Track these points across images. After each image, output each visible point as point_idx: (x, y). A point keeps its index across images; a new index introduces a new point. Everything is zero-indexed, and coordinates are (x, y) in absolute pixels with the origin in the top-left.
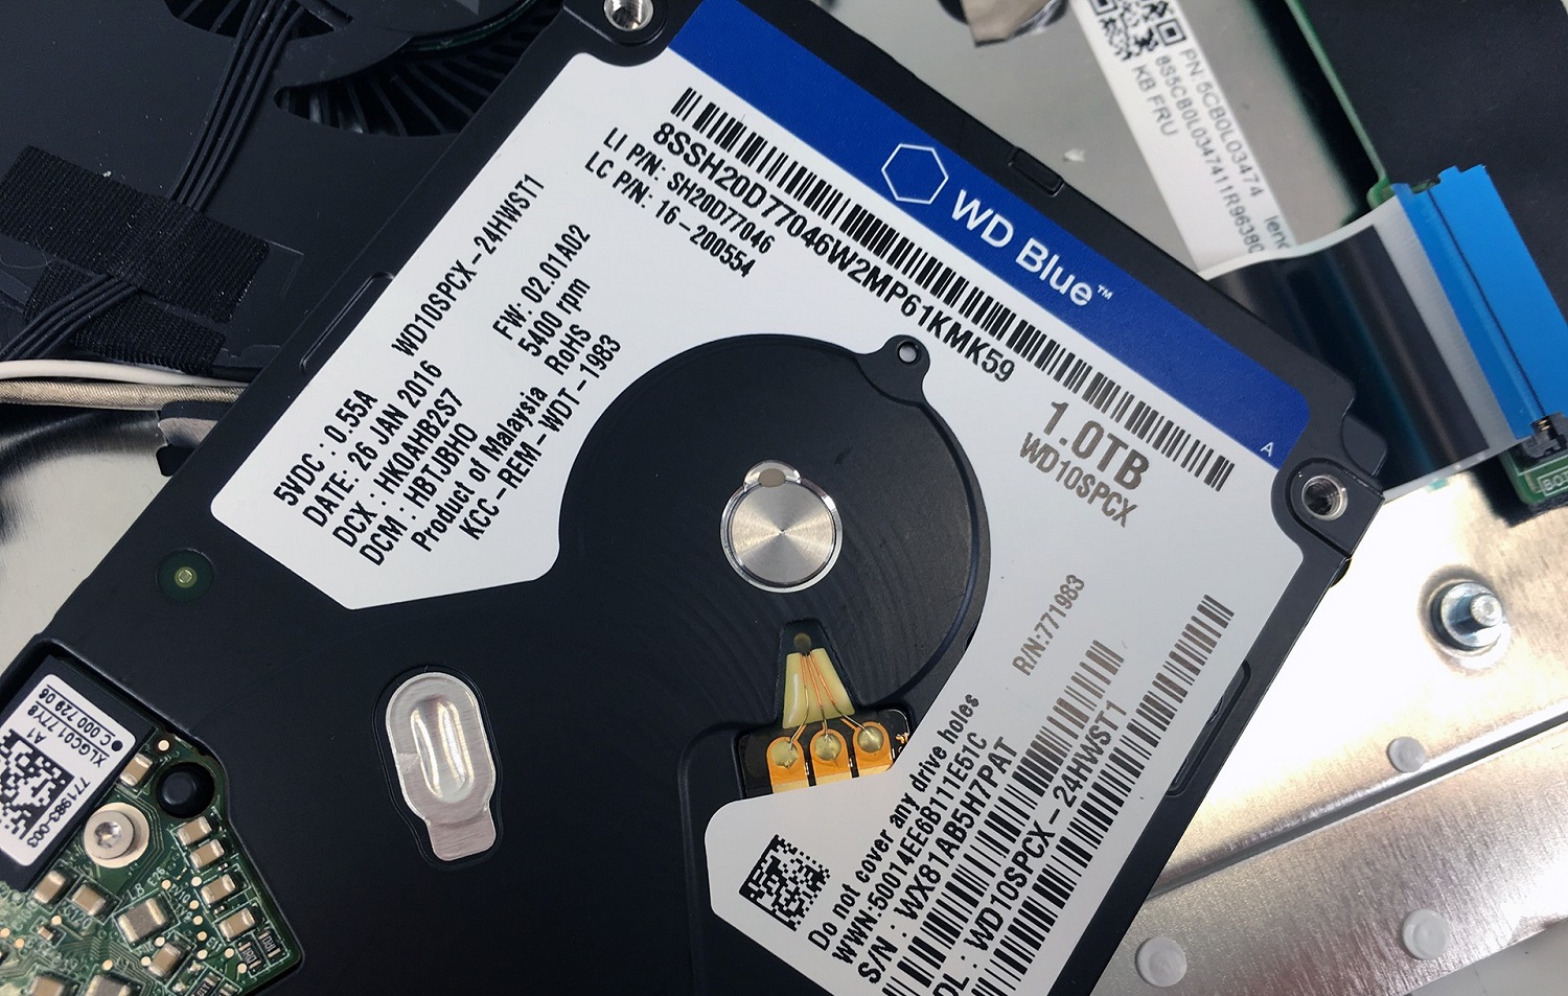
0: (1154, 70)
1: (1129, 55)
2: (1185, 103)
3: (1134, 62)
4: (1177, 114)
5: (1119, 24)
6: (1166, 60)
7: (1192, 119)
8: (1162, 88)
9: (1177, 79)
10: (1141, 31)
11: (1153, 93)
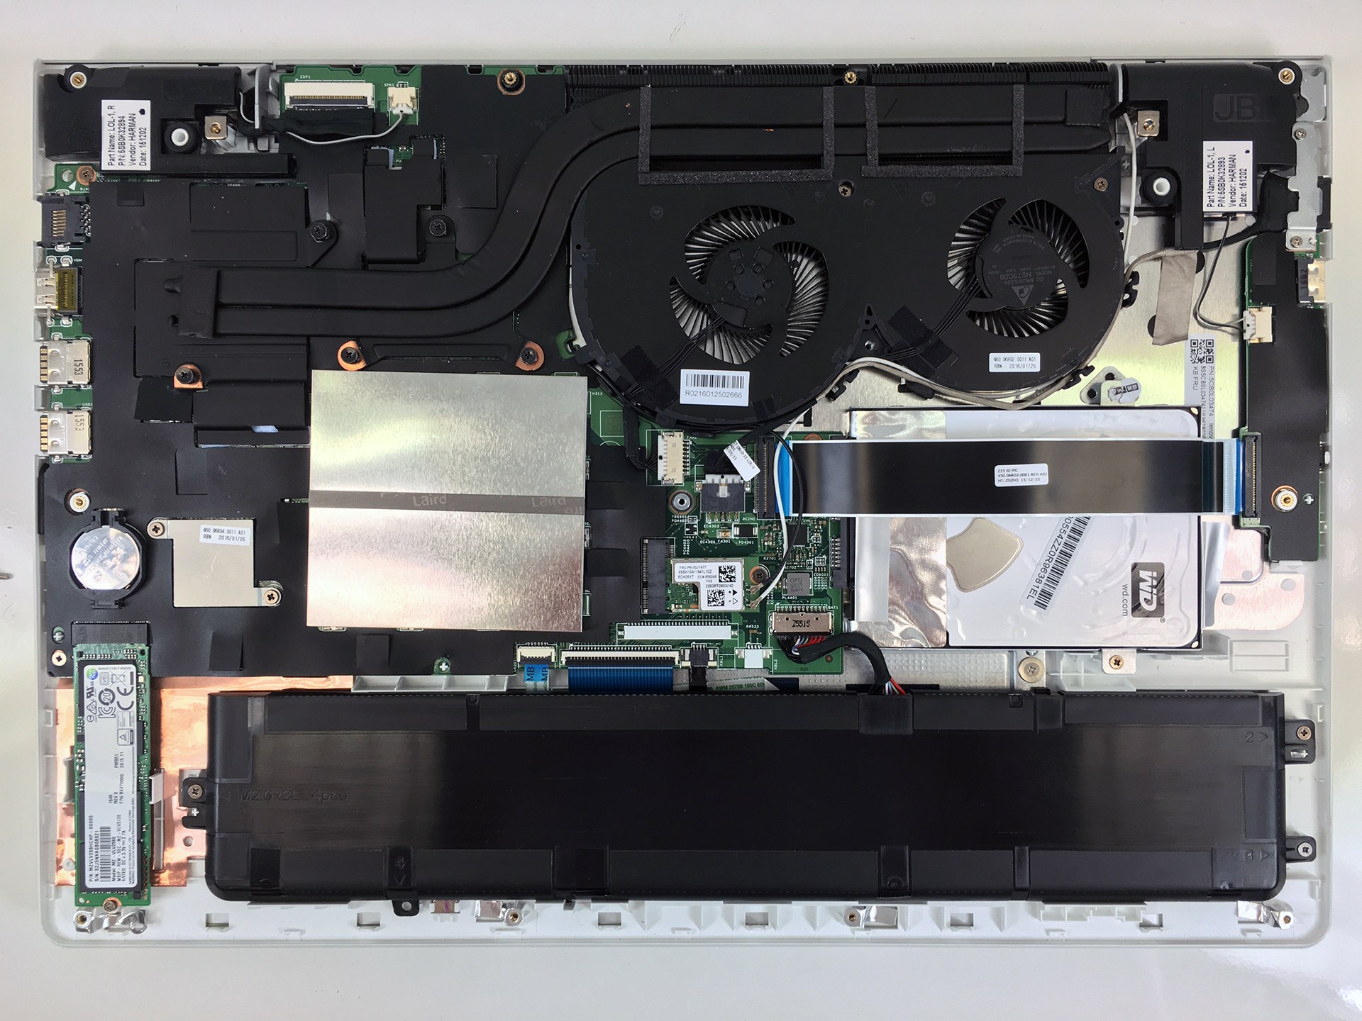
0: (1199, 369)
1: (1195, 362)
2: (1204, 382)
3: (1195, 365)
4: (1200, 384)
5: (1196, 352)
6: (1204, 367)
7: (1203, 387)
8: (1199, 376)
9: (1205, 374)
10: (1201, 357)
11: (1196, 376)
